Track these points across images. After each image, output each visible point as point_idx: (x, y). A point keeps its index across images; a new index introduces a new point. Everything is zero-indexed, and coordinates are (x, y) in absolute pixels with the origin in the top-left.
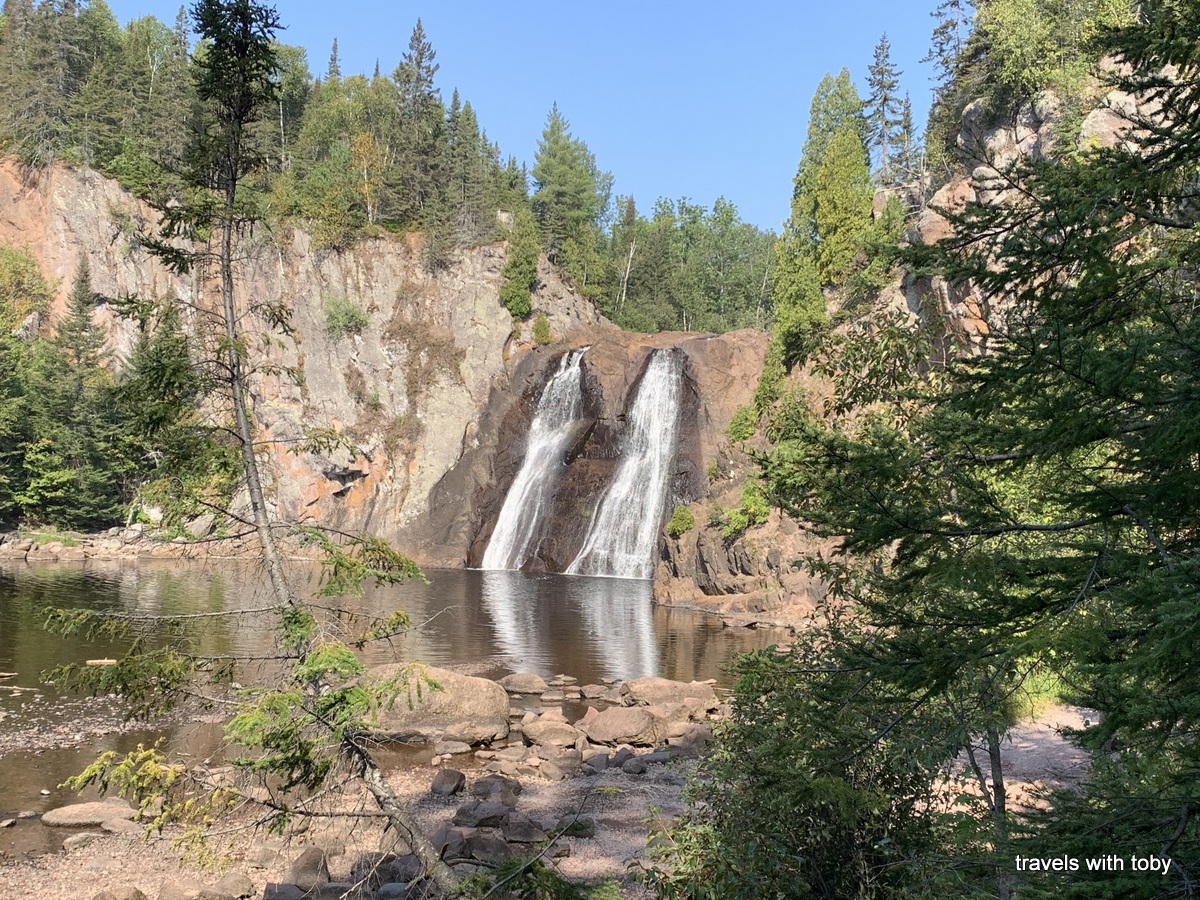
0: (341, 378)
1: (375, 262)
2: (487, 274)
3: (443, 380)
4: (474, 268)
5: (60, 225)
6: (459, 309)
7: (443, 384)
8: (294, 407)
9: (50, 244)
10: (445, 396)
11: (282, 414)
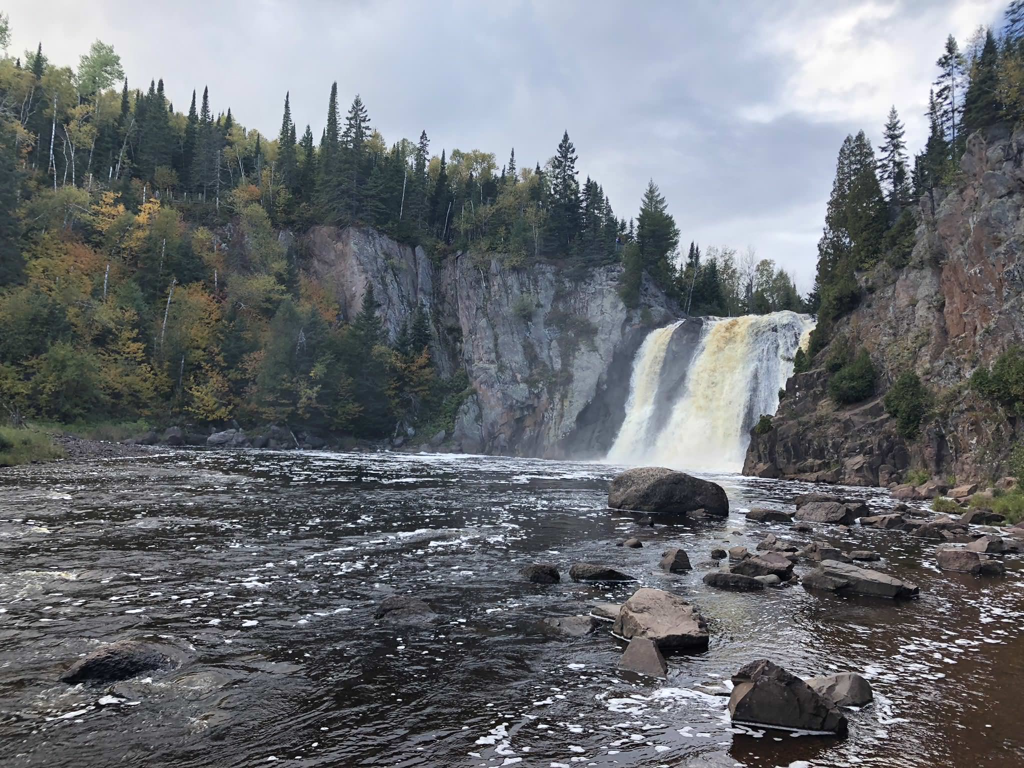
0: (520, 348)
1: (540, 277)
2: (609, 282)
3: (583, 348)
4: (602, 279)
5: (354, 262)
6: (592, 304)
7: (583, 350)
8: (492, 366)
9: (348, 273)
10: (585, 358)
11: (485, 370)
